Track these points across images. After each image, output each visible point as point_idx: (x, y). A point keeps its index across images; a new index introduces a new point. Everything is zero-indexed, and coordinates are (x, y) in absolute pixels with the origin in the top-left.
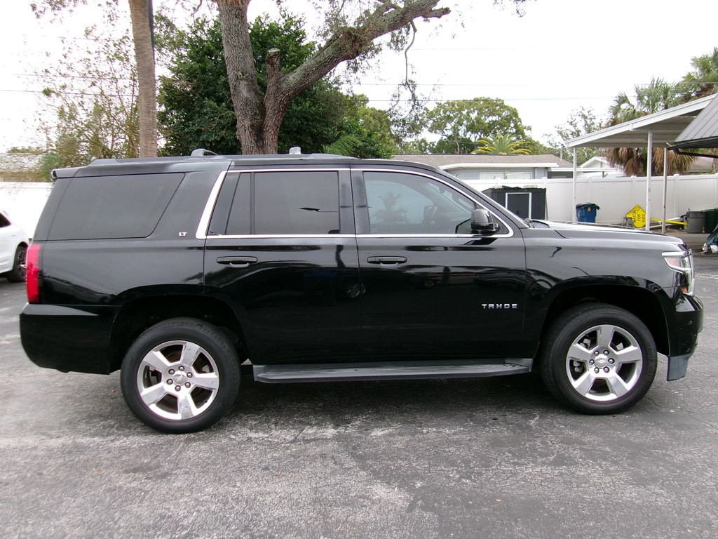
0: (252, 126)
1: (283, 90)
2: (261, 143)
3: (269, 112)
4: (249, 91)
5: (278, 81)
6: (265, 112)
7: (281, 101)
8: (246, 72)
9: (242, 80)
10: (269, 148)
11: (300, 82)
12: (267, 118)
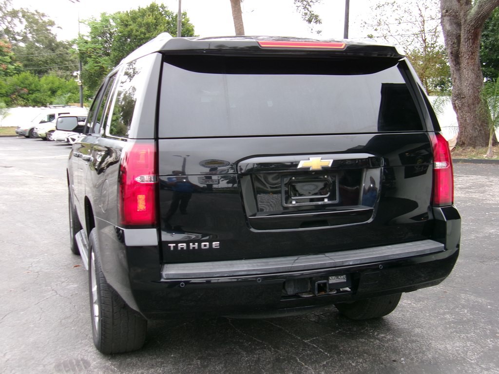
0: (451, 53)
1: (468, 21)
2: (458, 67)
3: (462, 40)
4: (451, 24)
5: (465, 15)
6: (460, 41)
7: (468, 31)
8: (451, 9)
9: (445, 16)
10: (464, 70)
11: (478, 13)
12: (461, 46)
